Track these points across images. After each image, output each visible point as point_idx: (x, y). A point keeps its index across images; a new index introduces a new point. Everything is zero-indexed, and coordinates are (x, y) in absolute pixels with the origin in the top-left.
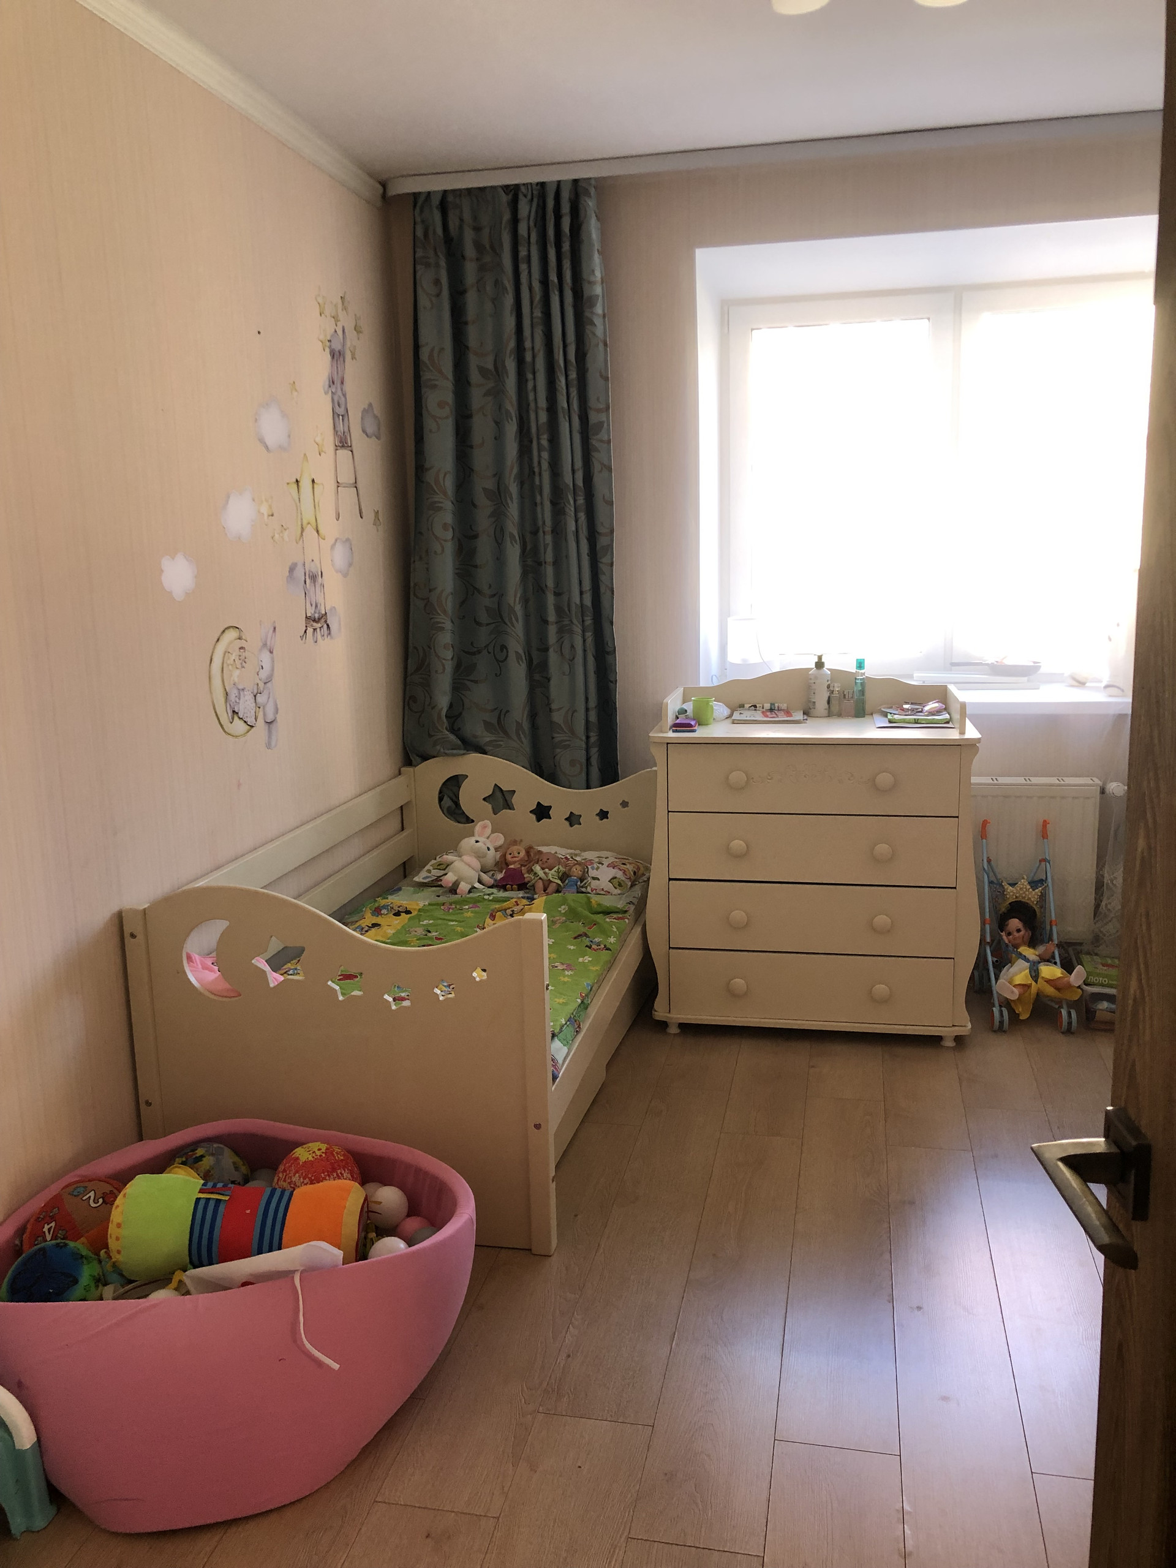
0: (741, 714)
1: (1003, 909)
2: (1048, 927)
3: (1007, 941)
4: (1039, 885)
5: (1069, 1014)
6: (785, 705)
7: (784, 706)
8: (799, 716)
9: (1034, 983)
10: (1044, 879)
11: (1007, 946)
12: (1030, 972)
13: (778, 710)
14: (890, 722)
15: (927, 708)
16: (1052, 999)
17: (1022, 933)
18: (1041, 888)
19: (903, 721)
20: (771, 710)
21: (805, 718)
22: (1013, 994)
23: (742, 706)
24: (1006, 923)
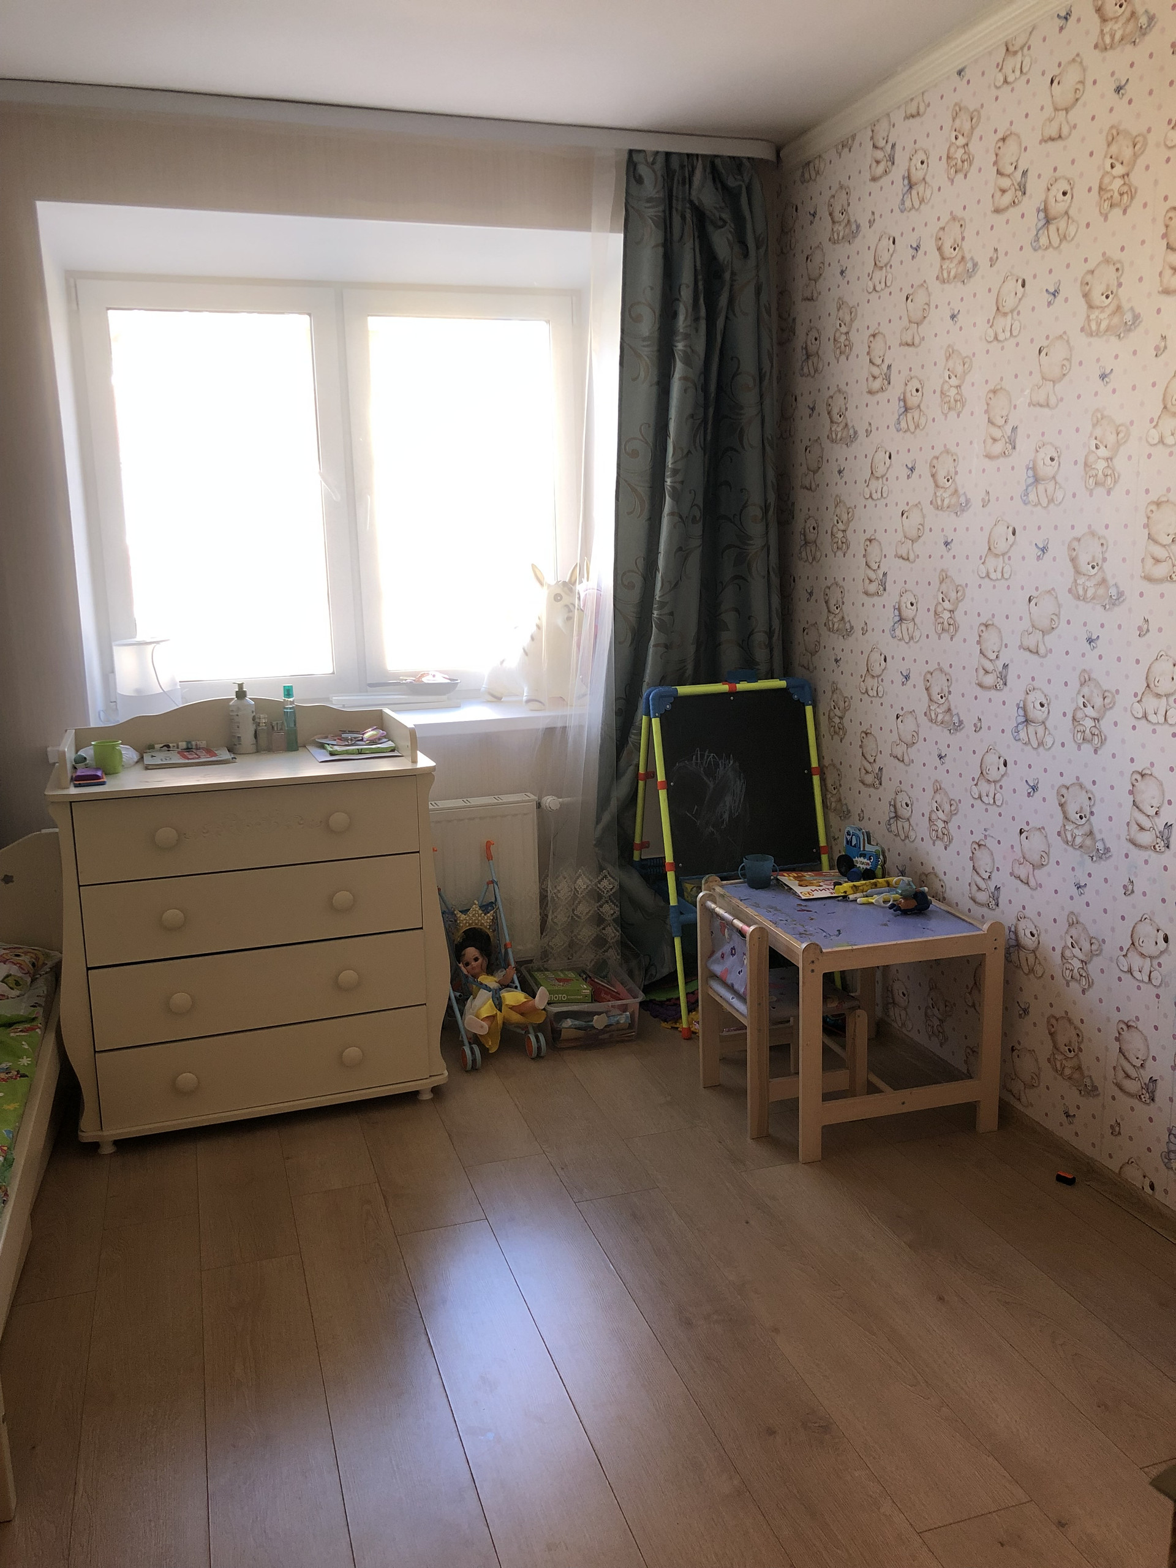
0: (152, 756)
1: (458, 938)
2: (503, 951)
3: (465, 972)
4: (490, 908)
5: (537, 1038)
6: (204, 742)
7: (203, 744)
8: (225, 755)
9: (498, 1012)
10: (493, 900)
11: (467, 977)
12: (493, 1001)
13: (197, 749)
14: (332, 754)
15: (366, 736)
16: (518, 1025)
17: (480, 961)
18: (492, 912)
19: (345, 752)
20: (188, 749)
21: (233, 756)
22: (482, 1029)
23: (151, 747)
24: (463, 953)
